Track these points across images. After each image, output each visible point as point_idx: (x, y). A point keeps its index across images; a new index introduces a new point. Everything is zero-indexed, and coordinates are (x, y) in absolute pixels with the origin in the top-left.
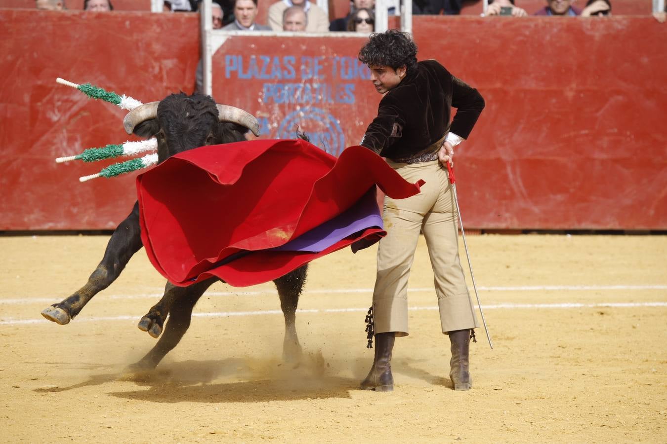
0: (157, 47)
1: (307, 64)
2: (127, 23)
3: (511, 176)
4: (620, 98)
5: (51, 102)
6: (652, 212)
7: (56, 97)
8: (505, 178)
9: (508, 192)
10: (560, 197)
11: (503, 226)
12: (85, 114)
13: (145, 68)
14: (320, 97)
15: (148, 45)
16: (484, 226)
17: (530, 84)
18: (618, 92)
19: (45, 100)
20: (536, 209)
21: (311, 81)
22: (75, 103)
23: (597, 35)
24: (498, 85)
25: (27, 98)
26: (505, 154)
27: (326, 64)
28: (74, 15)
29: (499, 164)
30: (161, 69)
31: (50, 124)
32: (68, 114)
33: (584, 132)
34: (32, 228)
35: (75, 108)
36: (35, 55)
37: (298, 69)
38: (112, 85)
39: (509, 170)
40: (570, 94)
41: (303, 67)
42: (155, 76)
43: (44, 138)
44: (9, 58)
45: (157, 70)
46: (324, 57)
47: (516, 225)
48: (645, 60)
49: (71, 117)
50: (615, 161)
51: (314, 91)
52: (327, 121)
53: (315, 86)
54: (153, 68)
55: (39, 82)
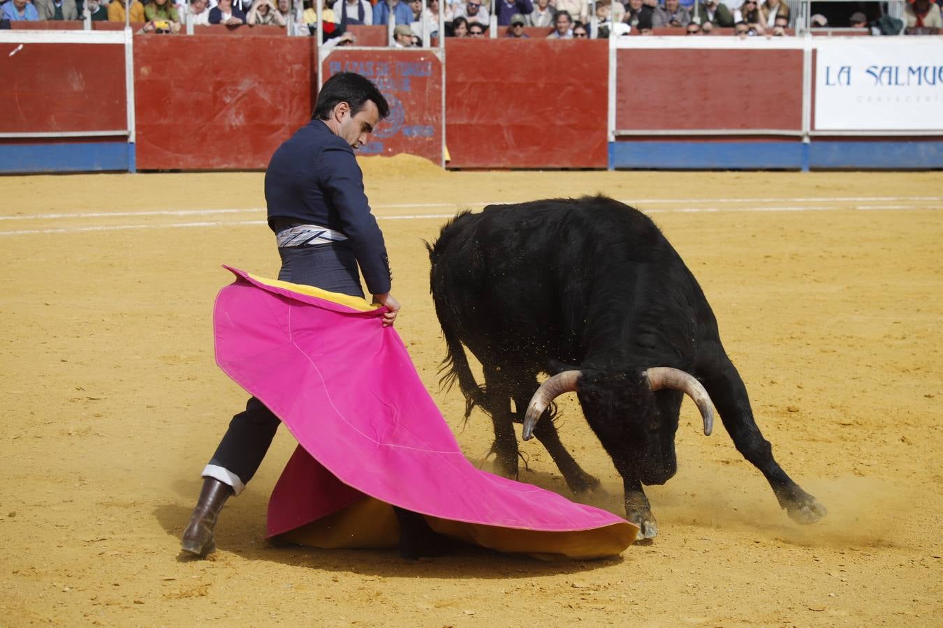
0: (289, 57)
1: (380, 67)
2: (271, 43)
3: (506, 135)
4: (571, 88)
5: (225, 90)
6: (590, 157)
7: (229, 88)
8: (503, 137)
9: (504, 145)
10: (535, 148)
11: (502, 165)
12: (246, 98)
13: (282, 70)
14: (388, 87)
15: (284, 56)
16: (491, 165)
17: (517, 79)
18: (570, 84)
19: (222, 90)
20: (521, 155)
21: (383, 77)
22: (239, 91)
23: (557, 50)
24: (498, 80)
25: (211, 89)
26: (502, 122)
27: (392, 67)
28: (239, 38)
29: (499, 127)
30: (292, 71)
31: (225, 104)
32: (235, 99)
33: (550, 108)
34: (215, 168)
35: (240, 95)
36: (216, 62)
37: (375, 70)
38: (262, 80)
39: (505, 132)
40: (541, 86)
41: (378, 69)
42: (288, 75)
43: (221, 114)
44: (200, 64)
45: (289, 71)
46: (391, 63)
47: (509, 165)
48: (586, 65)
49: (238, 100)
50: (569, 126)
51: (385, 83)
52: (393, 101)
53: (386, 80)
54: (287, 70)
55: (219, 79)
